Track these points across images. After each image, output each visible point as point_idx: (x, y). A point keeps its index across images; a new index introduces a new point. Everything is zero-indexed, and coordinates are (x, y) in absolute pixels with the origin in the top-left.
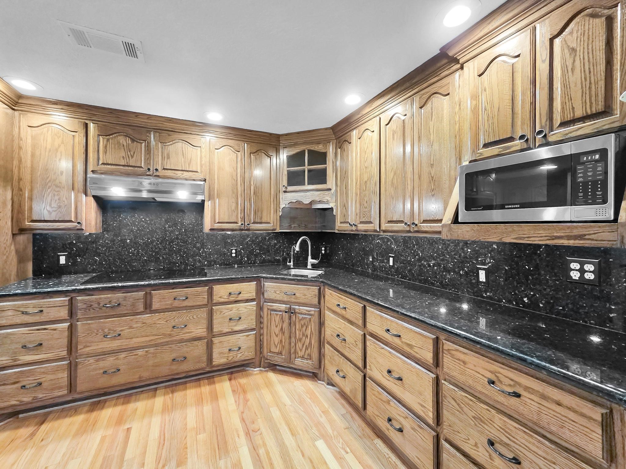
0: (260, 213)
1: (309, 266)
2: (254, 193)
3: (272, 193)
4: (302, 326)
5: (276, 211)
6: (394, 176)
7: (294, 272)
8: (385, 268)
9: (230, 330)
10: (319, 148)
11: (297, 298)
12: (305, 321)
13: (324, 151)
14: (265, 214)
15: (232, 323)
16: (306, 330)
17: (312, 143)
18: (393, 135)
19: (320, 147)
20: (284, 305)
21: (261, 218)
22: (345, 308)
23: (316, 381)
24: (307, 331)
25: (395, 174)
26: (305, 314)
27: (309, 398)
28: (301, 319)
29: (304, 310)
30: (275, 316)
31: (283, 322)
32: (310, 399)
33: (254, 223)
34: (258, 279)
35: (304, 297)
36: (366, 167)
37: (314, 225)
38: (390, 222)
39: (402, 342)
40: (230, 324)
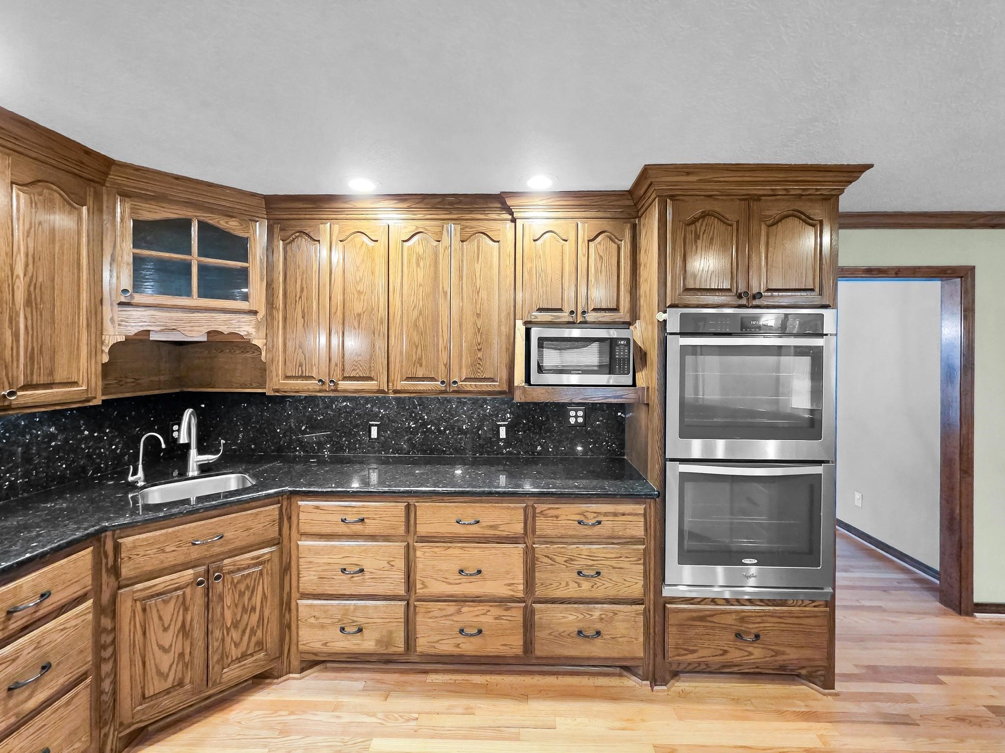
0: (47, 358)
1: (193, 471)
3: (84, 304)
4: (242, 594)
5: (94, 352)
6: (418, 318)
7: (157, 494)
8: (360, 444)
9: (13, 720)
10: (232, 226)
11: (228, 542)
12: (248, 581)
13: (245, 235)
14: (62, 359)
15: (20, 695)
16: (250, 599)
17: (211, 210)
18: (417, 260)
19: (230, 223)
20: (191, 571)
21: (51, 373)
22: (362, 520)
24: (254, 598)
25: (420, 313)
26: (249, 567)
27: (289, 714)
28: (238, 582)
29: (247, 559)
30: (161, 606)
31: (186, 609)
32: (292, 713)
33: (25, 387)
34: (95, 538)
35: (246, 533)
36: (359, 292)
37: (155, 379)
38: (408, 379)
39: (482, 527)
40: (11, 703)
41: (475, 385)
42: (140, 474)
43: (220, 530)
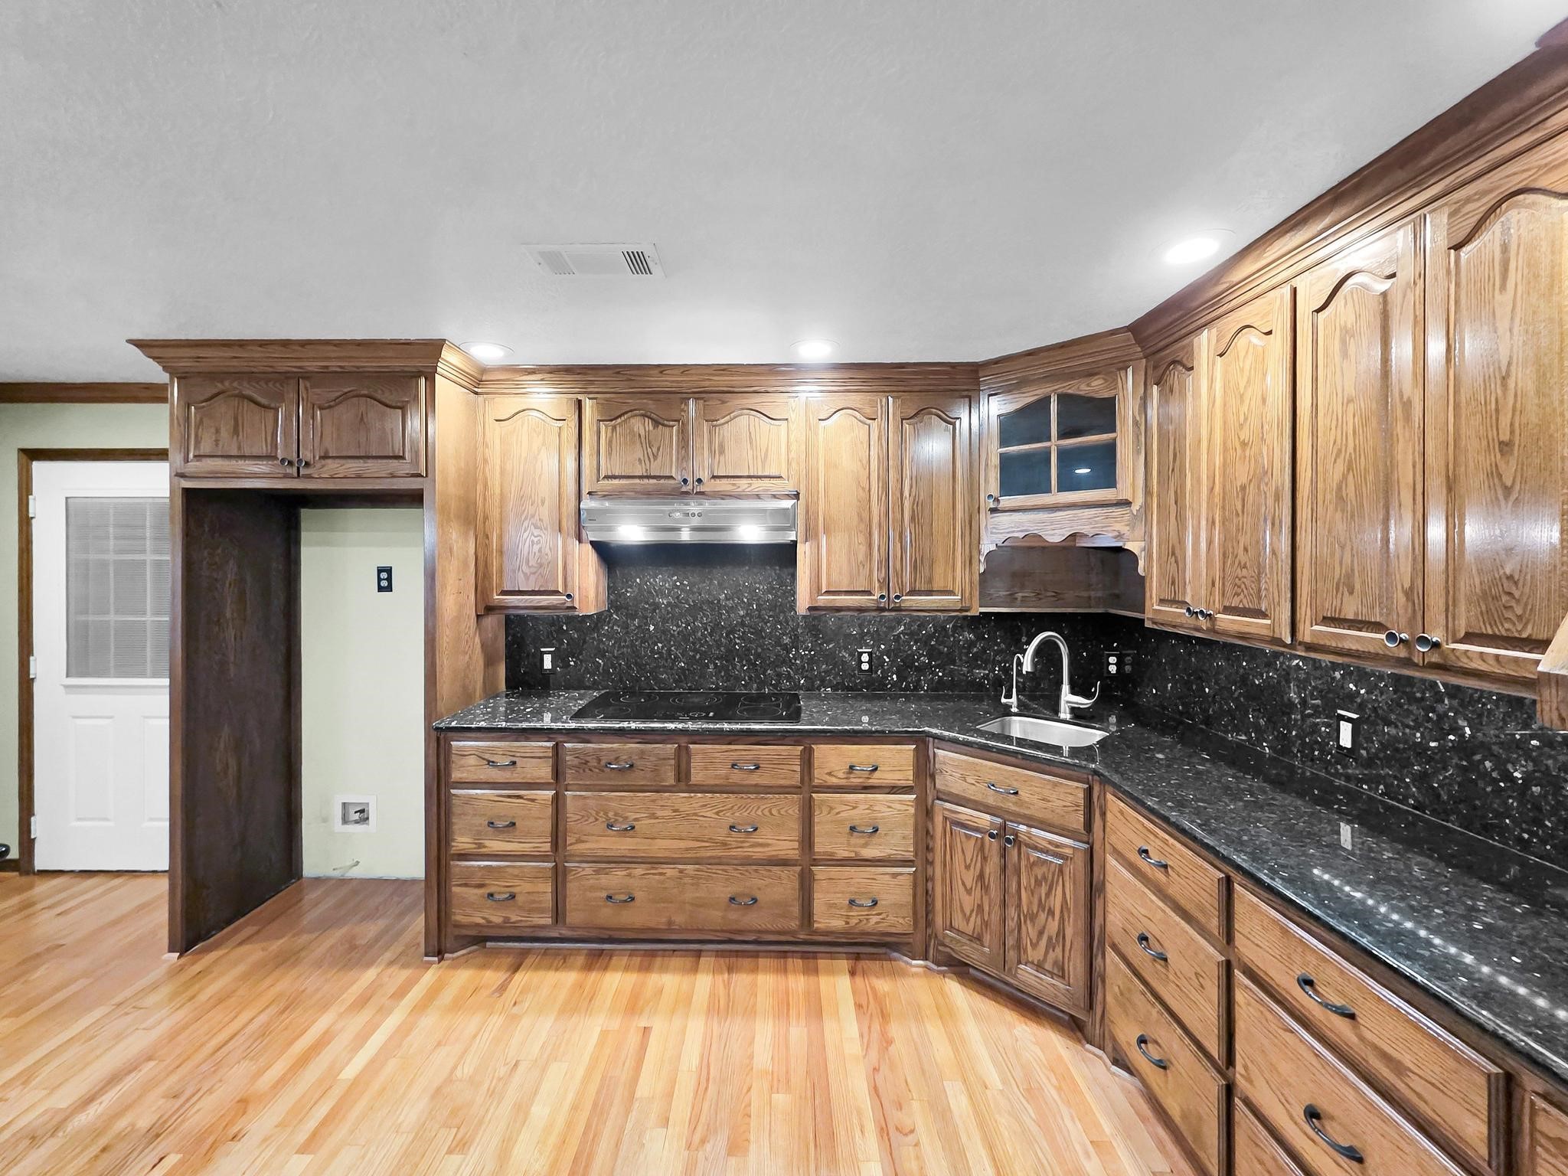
0: (927, 568)
1: (1065, 715)
2: (913, 518)
3: (959, 514)
4: (1038, 883)
5: (970, 561)
6: (1345, 477)
7: (1020, 727)
8: (1322, 752)
9: (853, 855)
10: (1095, 388)
11: (1021, 803)
12: (1044, 869)
13: (1106, 394)
14: (939, 570)
15: (856, 840)
16: (1048, 895)
17: (1071, 376)
18: (1343, 342)
19: (1093, 384)
20: (988, 817)
21: (930, 581)
22: (1165, 866)
23: (1080, 1041)
24: (1052, 898)
25: (1350, 468)
26: (1047, 852)
27: (1055, 1087)
28: (1034, 864)
29: (1044, 839)
30: (964, 839)
31: (985, 859)
32: (1059, 1089)
33: (912, 592)
34: (920, 740)
35: (1042, 804)
36: (1244, 444)
37: (1085, 594)
38: (1328, 620)
39: (1362, 1038)
40: (853, 841)
41: (1497, 657)
42: (1014, 700)
43: (1015, 784)
